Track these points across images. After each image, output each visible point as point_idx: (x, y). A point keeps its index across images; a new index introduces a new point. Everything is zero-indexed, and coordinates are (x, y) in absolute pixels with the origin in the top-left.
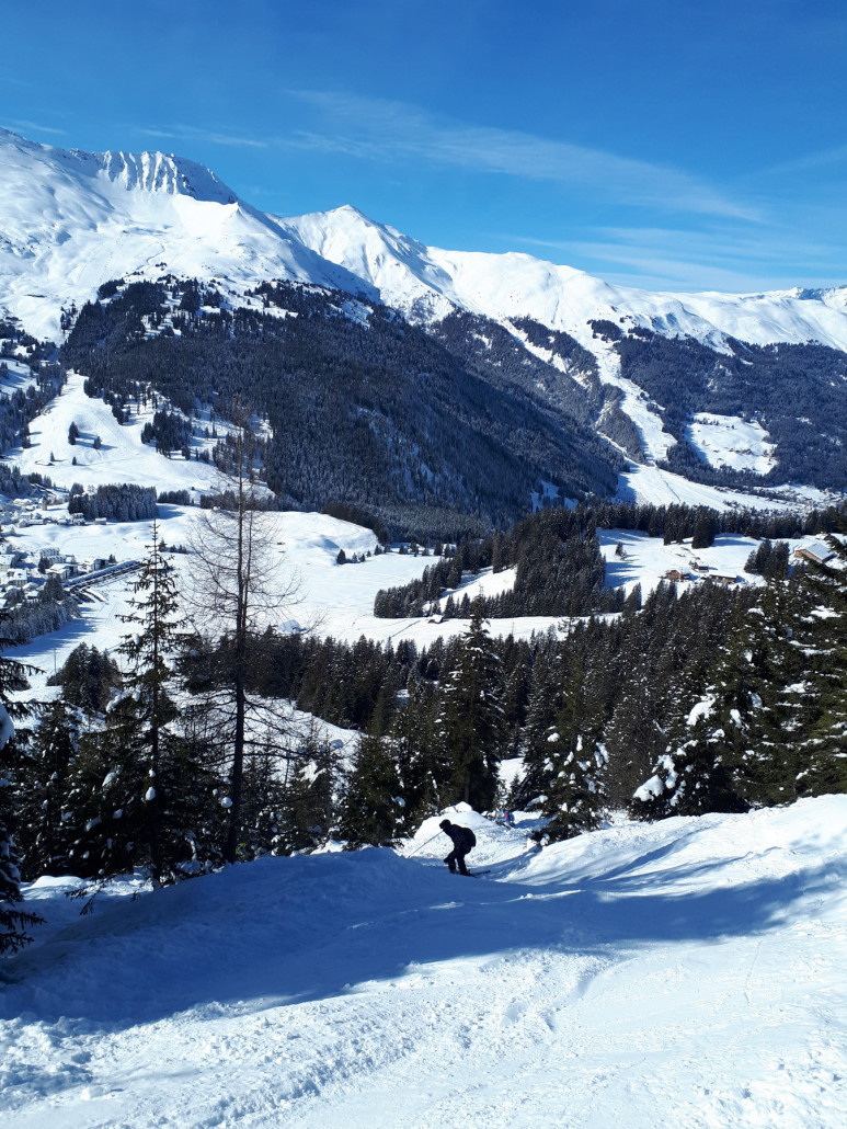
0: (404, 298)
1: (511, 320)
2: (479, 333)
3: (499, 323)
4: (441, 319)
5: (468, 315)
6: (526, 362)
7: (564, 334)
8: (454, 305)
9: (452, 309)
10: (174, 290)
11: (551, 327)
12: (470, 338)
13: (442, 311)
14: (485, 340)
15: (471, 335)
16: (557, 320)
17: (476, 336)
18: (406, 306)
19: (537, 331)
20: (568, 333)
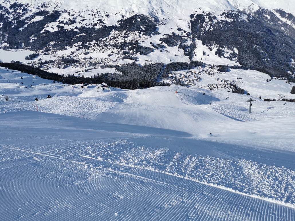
0: (246, 5)
1: (275, 10)
2: (266, 14)
3: (272, 11)
4: (256, 11)
5: (263, 10)
6: (279, 22)
7: (291, 14)
8: (260, 7)
9: (259, 8)
10: (206, 16)
11: (287, 12)
12: (264, 16)
13: (256, 8)
14: (268, 16)
15: (264, 15)
16: (288, 10)
17: (265, 16)
18: (246, 8)
19: (282, 13)
20: (292, 14)
